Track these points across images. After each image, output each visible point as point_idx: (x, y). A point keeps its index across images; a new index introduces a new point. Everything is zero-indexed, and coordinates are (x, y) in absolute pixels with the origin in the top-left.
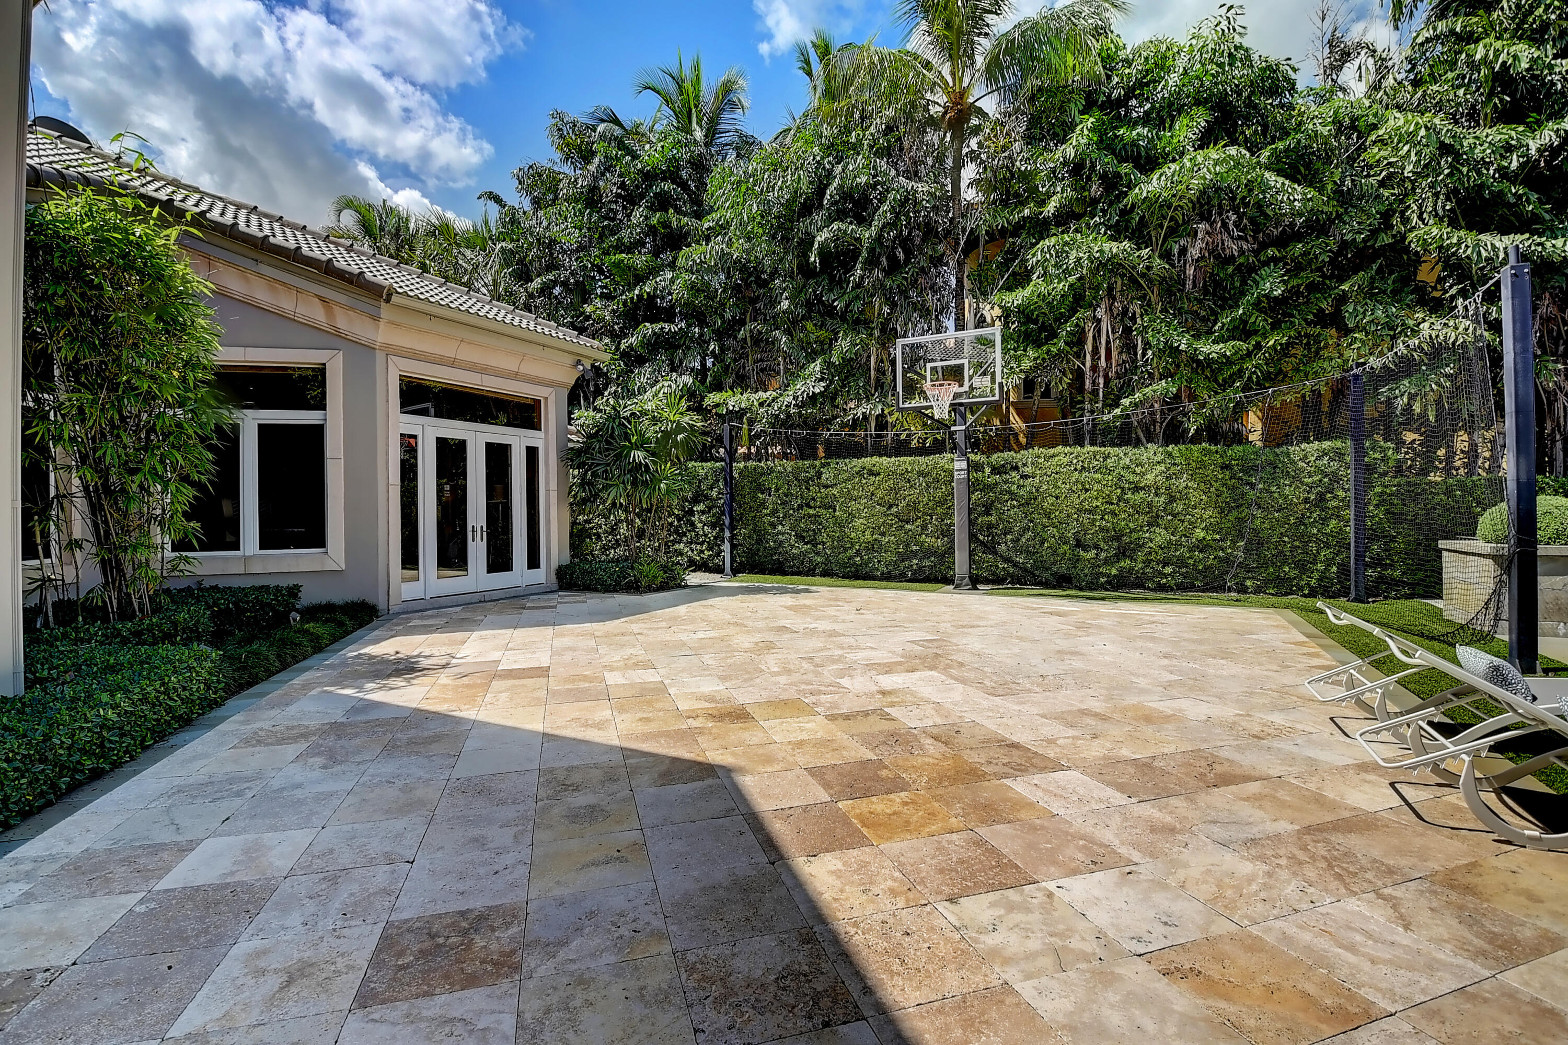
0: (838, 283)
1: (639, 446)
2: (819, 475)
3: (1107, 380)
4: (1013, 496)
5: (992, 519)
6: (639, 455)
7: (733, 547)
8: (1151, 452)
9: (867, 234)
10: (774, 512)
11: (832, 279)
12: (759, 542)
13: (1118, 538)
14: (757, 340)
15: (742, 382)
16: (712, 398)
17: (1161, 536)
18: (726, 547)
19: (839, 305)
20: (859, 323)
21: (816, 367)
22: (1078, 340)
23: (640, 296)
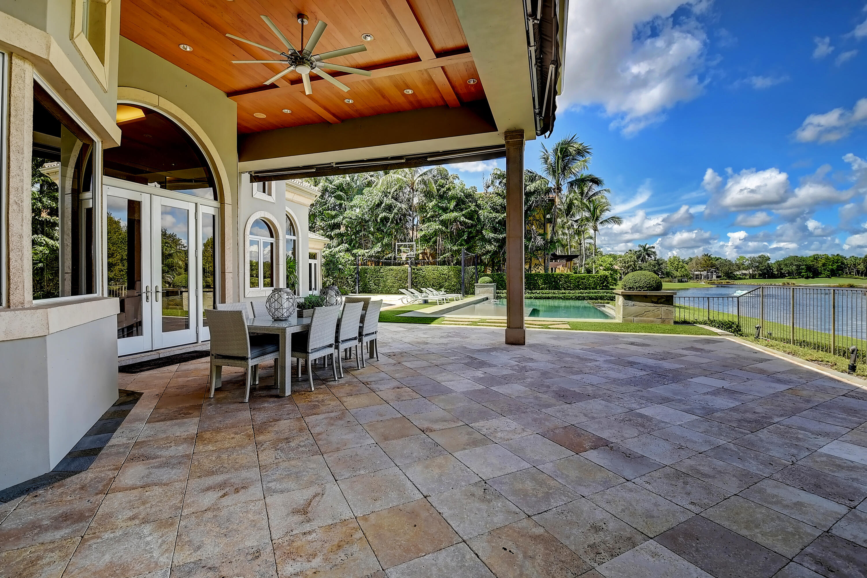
0: (385, 225)
1: (341, 264)
2: (380, 270)
3: (441, 251)
4: (421, 275)
5: (417, 280)
6: (340, 266)
7: (359, 287)
8: (445, 267)
9: (391, 216)
10: (369, 278)
11: (383, 224)
12: (365, 286)
13: (440, 284)
14: (364, 235)
15: (360, 247)
16: (354, 251)
17: (447, 284)
18: (357, 287)
19: (385, 230)
20: (390, 234)
21: (380, 244)
22: (435, 242)
23: (334, 223)
